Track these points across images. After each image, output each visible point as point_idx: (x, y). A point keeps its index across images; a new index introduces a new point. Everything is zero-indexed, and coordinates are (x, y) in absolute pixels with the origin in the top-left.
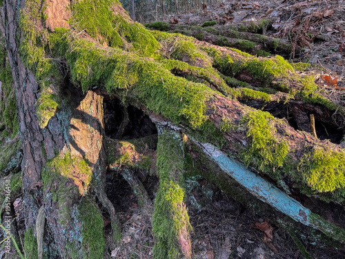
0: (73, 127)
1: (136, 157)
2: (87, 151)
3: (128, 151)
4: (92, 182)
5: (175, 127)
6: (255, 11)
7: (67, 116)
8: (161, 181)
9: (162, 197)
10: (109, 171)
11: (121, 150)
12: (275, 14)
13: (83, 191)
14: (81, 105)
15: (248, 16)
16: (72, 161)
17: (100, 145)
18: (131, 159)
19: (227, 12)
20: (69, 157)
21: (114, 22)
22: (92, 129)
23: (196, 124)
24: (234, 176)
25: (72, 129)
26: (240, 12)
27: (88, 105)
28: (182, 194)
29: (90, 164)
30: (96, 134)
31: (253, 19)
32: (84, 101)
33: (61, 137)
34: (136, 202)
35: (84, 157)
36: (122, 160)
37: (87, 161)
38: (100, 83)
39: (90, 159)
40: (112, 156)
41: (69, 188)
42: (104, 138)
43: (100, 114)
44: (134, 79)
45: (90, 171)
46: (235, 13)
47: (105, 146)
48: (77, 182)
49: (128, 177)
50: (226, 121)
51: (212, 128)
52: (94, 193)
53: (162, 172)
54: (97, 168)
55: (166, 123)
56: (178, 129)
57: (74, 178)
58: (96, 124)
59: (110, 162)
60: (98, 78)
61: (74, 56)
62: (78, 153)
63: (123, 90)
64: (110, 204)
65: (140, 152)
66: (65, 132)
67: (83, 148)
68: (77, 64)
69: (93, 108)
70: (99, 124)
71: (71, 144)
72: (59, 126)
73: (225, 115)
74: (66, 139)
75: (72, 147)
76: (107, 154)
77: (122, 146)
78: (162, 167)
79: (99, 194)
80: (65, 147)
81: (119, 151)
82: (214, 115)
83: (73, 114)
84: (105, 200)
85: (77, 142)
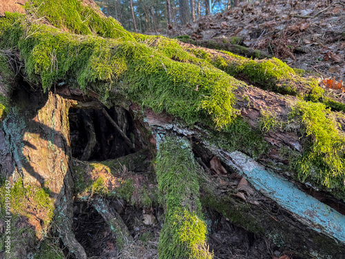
0: (27, 144)
1: (113, 182)
2: (48, 177)
3: (102, 175)
4: (54, 219)
5: (185, 132)
6: (223, 30)
7: (19, 130)
8: (168, 211)
9: (174, 236)
10: (77, 203)
11: (93, 174)
12: (245, 32)
13: (41, 233)
14: (39, 115)
15: (217, 35)
16: (26, 191)
17: (65, 169)
18: (106, 186)
19: (195, 31)
20: (20, 186)
21: (83, 14)
22: (54, 147)
23: (222, 123)
24: (276, 197)
25: (26, 147)
26: (208, 32)
27: (49, 116)
28: (204, 230)
29: (51, 195)
30: (60, 153)
31: (224, 37)
32: (43, 109)
33: (9, 158)
34: (113, 241)
35: (42, 184)
36: (94, 187)
37: (47, 191)
38: (68, 77)
39: (51, 187)
40: (81, 182)
41: (21, 229)
42: (70, 159)
43: (65, 127)
44: (121, 66)
45: (51, 204)
46: (203, 33)
47: (71, 169)
48: (33, 221)
49: (102, 209)
50: (267, 116)
51: (245, 129)
52: (57, 235)
53: (169, 197)
54: (62, 199)
55: (171, 126)
56: (190, 133)
57: (29, 215)
58: (59, 140)
59: (78, 191)
60: (66, 69)
61: (31, 44)
62: (34, 180)
63: (105, 82)
64: (80, 248)
65: (118, 176)
66: (15, 151)
67: (42, 173)
68: (35, 51)
69: (56, 119)
70: (64, 141)
71: (25, 167)
72: (7, 142)
73: (264, 108)
74: (17, 160)
75: (25, 172)
76: (74, 179)
77: (93, 168)
78: (170, 191)
79: (64, 236)
80: (15, 171)
81: (90, 176)
82: (247, 108)
83: (27, 127)
84: (72, 243)
85: (32, 165)
